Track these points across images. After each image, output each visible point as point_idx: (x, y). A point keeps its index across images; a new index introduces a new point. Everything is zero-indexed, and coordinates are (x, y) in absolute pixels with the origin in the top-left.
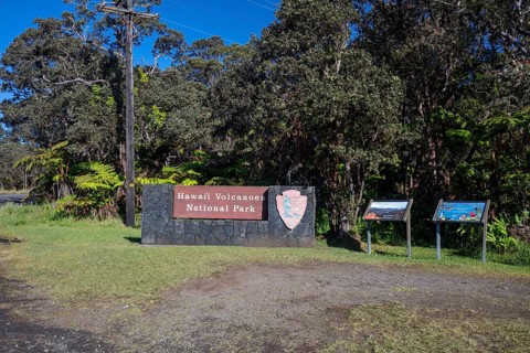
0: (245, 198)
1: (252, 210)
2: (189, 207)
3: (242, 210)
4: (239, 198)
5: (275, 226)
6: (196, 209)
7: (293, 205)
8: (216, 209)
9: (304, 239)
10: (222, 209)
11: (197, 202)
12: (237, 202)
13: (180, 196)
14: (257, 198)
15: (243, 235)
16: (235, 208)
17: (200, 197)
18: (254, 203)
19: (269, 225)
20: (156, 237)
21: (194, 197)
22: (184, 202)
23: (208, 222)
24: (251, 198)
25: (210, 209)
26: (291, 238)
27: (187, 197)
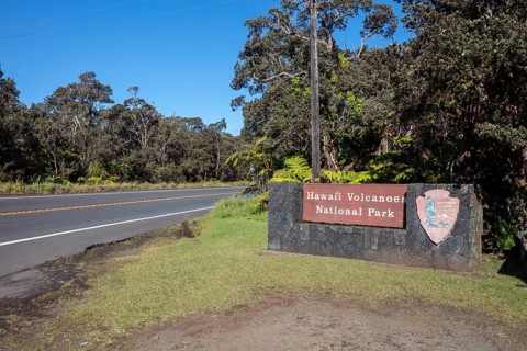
0: (382, 199)
1: (391, 215)
2: (319, 209)
3: (378, 214)
4: (375, 199)
5: (414, 238)
6: (326, 211)
7: (439, 211)
8: (348, 212)
9: (455, 259)
10: (355, 213)
11: (327, 204)
12: (372, 205)
13: (310, 196)
14: (396, 199)
15: (375, 247)
16: (371, 211)
17: (331, 198)
18: (392, 206)
19: (407, 237)
20: (282, 243)
21: (324, 197)
22: (314, 203)
23: (334, 228)
24: (389, 199)
25: (341, 212)
26: (438, 255)
27: (317, 197)
